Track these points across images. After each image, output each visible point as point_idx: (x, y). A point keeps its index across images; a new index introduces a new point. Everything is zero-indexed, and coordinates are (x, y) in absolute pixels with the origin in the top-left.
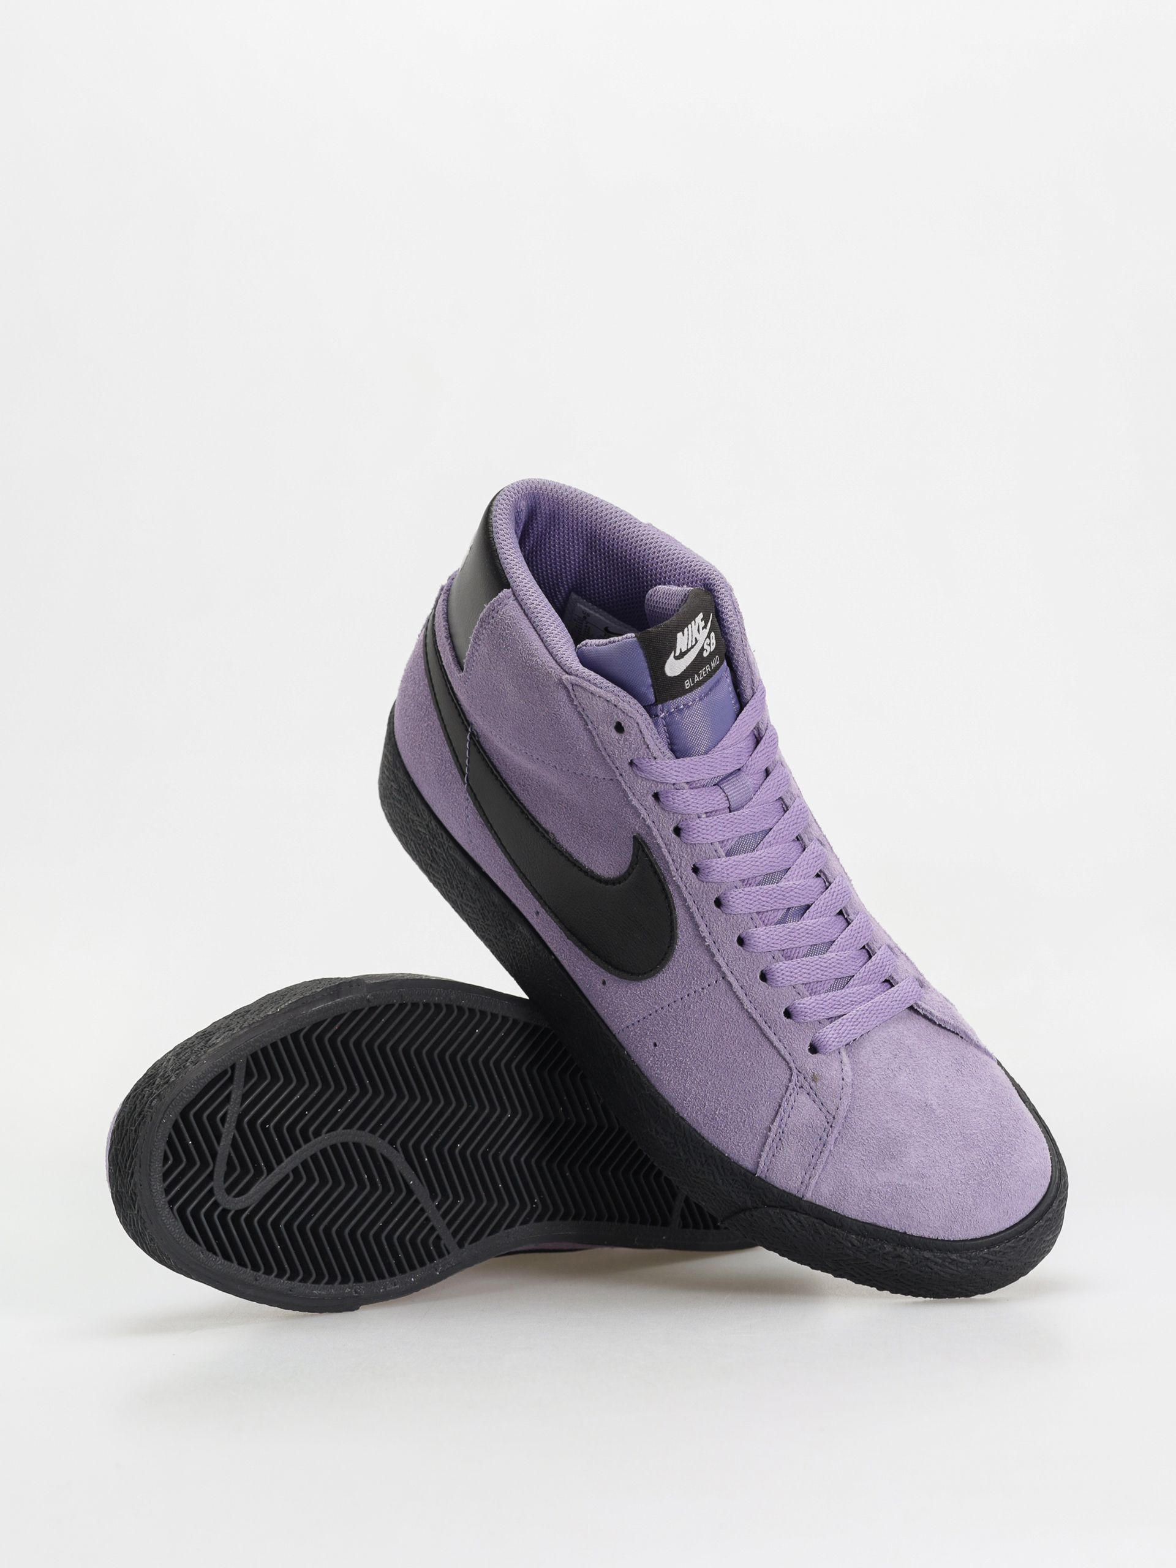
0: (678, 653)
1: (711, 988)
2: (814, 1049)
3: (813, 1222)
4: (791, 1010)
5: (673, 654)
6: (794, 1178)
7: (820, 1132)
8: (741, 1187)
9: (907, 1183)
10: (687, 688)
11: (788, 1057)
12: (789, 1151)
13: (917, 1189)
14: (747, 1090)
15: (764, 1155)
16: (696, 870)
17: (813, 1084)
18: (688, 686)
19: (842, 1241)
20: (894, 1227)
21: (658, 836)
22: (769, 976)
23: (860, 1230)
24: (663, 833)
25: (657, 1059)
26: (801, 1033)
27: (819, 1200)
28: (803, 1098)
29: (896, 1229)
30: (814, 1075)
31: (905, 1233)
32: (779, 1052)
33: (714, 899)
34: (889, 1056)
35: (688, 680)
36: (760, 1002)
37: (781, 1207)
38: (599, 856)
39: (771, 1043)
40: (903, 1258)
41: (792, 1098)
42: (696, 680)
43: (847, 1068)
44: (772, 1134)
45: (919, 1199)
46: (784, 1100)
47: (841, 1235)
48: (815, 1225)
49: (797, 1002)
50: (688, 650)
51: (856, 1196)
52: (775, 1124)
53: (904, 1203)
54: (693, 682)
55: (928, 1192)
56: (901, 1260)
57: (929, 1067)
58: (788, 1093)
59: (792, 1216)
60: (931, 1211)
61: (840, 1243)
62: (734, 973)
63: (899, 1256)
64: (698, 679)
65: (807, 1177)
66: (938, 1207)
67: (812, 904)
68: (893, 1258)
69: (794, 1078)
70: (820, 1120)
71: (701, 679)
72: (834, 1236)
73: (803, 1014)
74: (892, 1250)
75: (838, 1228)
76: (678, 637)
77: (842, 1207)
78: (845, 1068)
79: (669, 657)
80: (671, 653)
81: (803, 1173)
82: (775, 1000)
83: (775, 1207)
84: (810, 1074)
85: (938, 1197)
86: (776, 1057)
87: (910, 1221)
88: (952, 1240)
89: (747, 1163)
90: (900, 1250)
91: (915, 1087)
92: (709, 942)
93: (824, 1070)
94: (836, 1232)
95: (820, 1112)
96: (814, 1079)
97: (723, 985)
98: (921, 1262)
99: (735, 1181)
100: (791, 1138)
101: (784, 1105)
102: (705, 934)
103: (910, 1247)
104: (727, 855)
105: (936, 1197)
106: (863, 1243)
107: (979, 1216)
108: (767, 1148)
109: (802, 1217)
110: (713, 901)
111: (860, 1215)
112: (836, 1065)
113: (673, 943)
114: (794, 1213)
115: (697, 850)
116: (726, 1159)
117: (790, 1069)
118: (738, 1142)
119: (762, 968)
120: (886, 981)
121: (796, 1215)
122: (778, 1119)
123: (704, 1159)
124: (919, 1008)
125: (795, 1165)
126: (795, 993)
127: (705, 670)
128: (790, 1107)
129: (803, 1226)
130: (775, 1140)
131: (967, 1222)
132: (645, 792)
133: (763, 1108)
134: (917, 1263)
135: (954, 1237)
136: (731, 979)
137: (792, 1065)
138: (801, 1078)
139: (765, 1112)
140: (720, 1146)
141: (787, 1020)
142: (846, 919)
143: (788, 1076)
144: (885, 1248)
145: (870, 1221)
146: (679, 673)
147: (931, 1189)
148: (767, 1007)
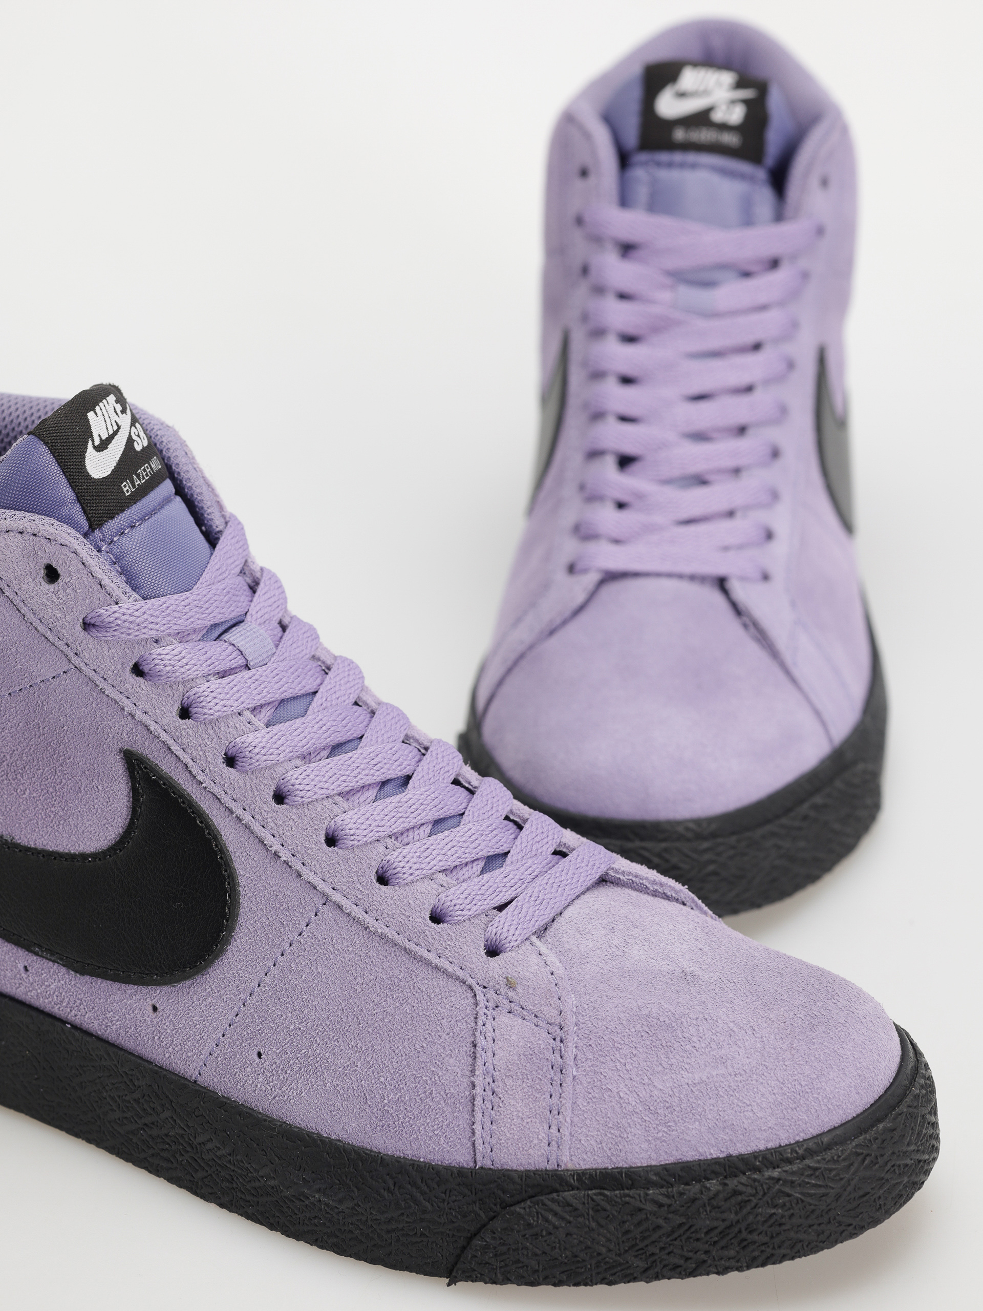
0: (97, 442)
1: (312, 925)
2: (493, 951)
3: (588, 1195)
4: (439, 910)
5: (90, 443)
6: (536, 1141)
7: (549, 1054)
8: (460, 1197)
9: (704, 1078)
10: (127, 494)
11: (460, 973)
12: (513, 1102)
13: (722, 1080)
14: (417, 1046)
15: (478, 1127)
16: (231, 761)
17: (511, 994)
18: (128, 491)
19: (642, 1206)
20: (711, 1154)
21: (160, 731)
22: (390, 872)
23: (662, 1179)
24: (165, 722)
25: (269, 1075)
26: (466, 935)
27: (584, 1160)
28: (504, 1019)
29: (715, 1156)
30: (508, 980)
31: (730, 1156)
32: (445, 972)
33: (272, 794)
34: (603, 932)
35: (125, 483)
36: (390, 913)
37: (531, 1197)
38: (85, 821)
39: (428, 963)
40: (741, 1193)
41: (489, 1026)
42: (136, 484)
43: (552, 958)
44: (478, 1090)
45: (731, 1093)
46: (478, 1034)
47: (637, 1197)
48: (593, 1200)
49: (442, 896)
50: (111, 438)
51: (638, 1126)
52: (477, 1073)
53: (711, 1107)
54: (134, 486)
55: (739, 1078)
56: (740, 1198)
57: (666, 933)
58: (480, 1023)
59: (553, 1200)
60: (755, 1104)
61: (640, 1210)
62: (338, 887)
63: (736, 1193)
64: (139, 482)
65: (554, 1130)
66: (763, 1095)
67: (413, 774)
68: (726, 1200)
69: (480, 997)
70: (542, 1039)
71: (142, 482)
72: (628, 1203)
73: (457, 907)
74: (720, 1188)
75: (628, 1189)
76: (89, 418)
77: (622, 1154)
78: (549, 960)
79: (86, 448)
80: (87, 442)
81: (546, 1127)
82: (411, 902)
83: (523, 1200)
84: (503, 982)
85: (757, 1081)
86: (443, 981)
87: (730, 1133)
88: (801, 1140)
89: (459, 1157)
90: (732, 1183)
91: (659, 958)
92: (285, 855)
93: (520, 969)
94: (629, 1196)
95: (537, 1028)
96: (510, 985)
97: (327, 912)
98: (769, 1189)
99: (448, 1193)
100: (509, 1082)
101: (481, 1041)
102: (276, 847)
103: (744, 1174)
104: (268, 725)
105: (754, 1082)
106: (673, 1197)
107: (828, 1089)
108: (478, 1116)
109: (568, 1195)
110: (271, 797)
111: (654, 1156)
112: (534, 959)
113: (234, 885)
114: (555, 1195)
115: (222, 729)
116: (423, 1164)
117: (470, 987)
118: (433, 1131)
119: (375, 865)
120: (556, 853)
121: (558, 1196)
122: (479, 1062)
123: (391, 1183)
124: (618, 873)
125: (529, 1120)
126: (435, 886)
127: (144, 470)
128: (490, 1040)
129: (576, 1209)
130: (486, 1098)
131: (813, 1103)
132: (119, 667)
133: (452, 1061)
134: (765, 1194)
135: (802, 1135)
136: (337, 897)
137: (470, 981)
138: (491, 994)
139: (457, 1064)
140: (408, 1152)
141: (439, 926)
142: (467, 789)
143: (472, 1001)
144: (709, 1189)
145: (671, 1160)
146: (109, 473)
147: (743, 1073)
148: (403, 917)
